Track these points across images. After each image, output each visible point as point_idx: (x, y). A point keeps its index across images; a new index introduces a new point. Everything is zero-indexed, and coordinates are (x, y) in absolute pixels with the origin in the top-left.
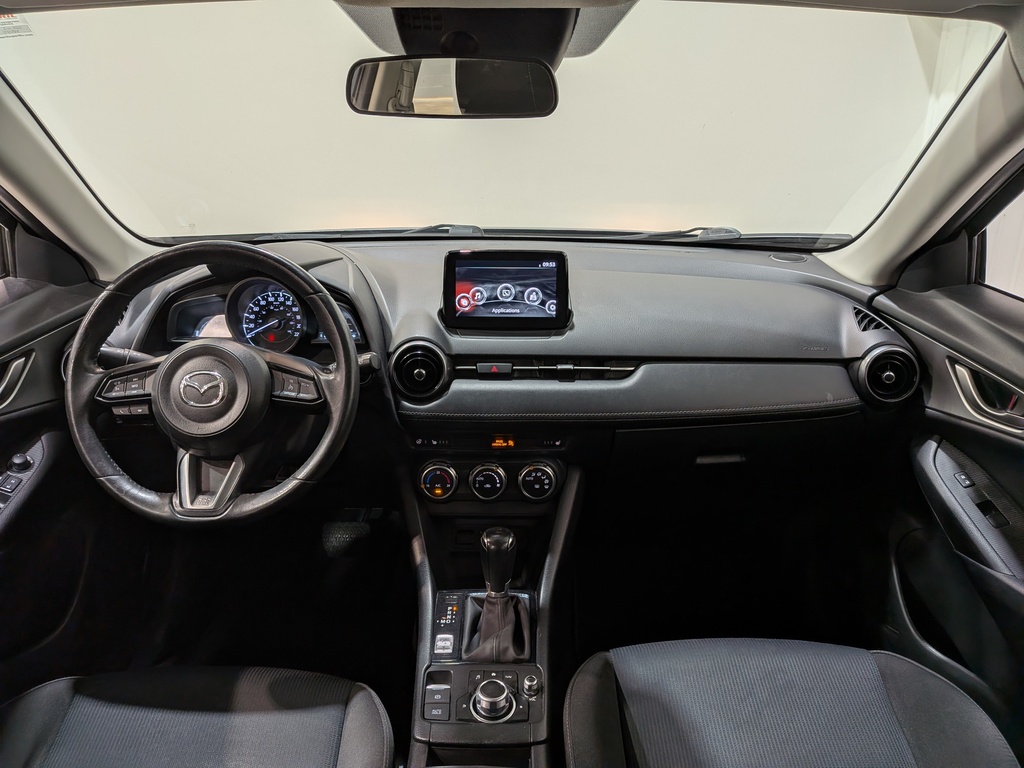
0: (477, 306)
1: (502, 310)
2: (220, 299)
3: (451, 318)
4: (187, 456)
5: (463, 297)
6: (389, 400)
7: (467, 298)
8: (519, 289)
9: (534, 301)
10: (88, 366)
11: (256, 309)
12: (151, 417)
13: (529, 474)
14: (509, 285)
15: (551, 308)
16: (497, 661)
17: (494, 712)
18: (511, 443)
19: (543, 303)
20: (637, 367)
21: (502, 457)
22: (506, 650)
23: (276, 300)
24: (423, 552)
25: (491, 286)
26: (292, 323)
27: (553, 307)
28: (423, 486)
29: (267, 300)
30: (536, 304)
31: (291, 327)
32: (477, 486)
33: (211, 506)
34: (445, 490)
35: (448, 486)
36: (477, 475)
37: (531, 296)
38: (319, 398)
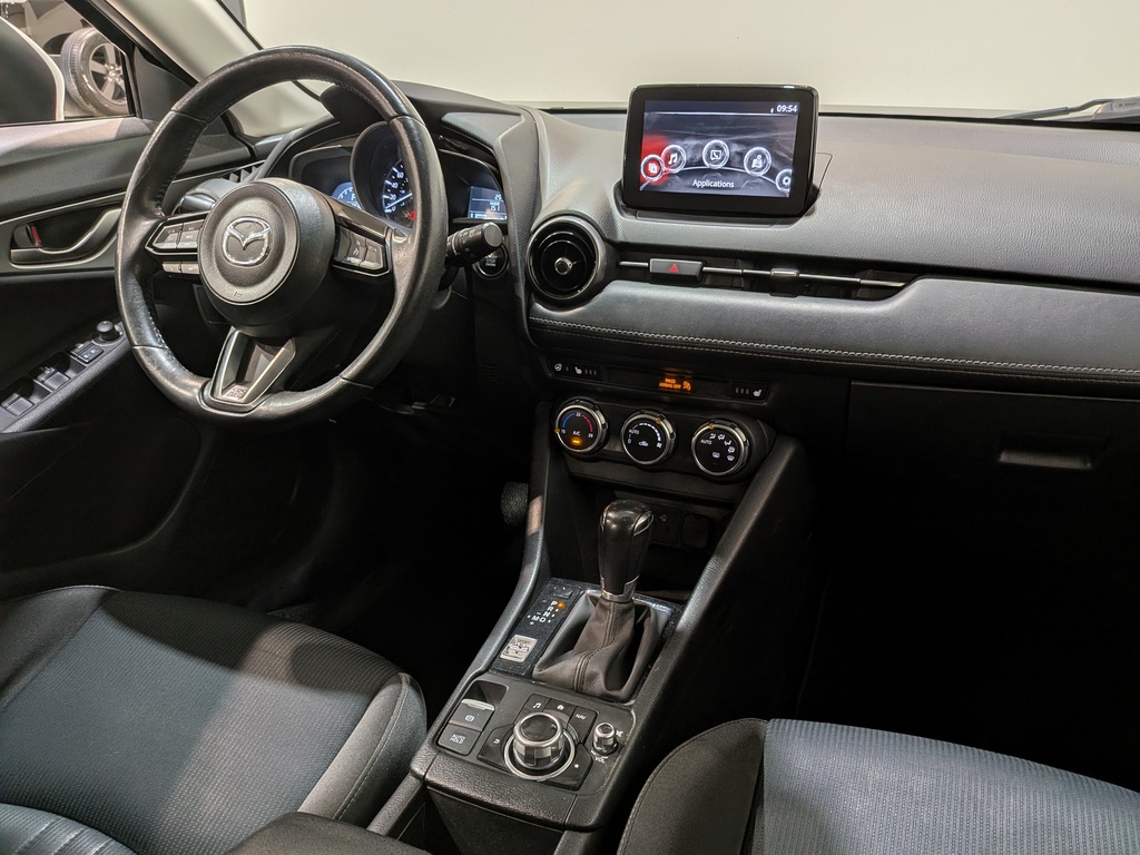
0: (671, 175)
1: (708, 183)
3: (634, 196)
4: (237, 334)
5: (653, 160)
6: (519, 299)
7: (657, 162)
8: (736, 148)
9: (761, 171)
10: (147, 208)
11: (399, 175)
13: (706, 435)
14: (721, 142)
15: (783, 184)
16: (578, 688)
17: (535, 763)
18: (687, 385)
19: (772, 173)
20: (909, 282)
21: (674, 406)
22: (593, 677)
24: (541, 520)
25: (693, 142)
27: (788, 181)
28: (557, 431)
30: (761, 174)
32: (629, 441)
33: (243, 398)
34: (585, 441)
35: (591, 435)
36: (631, 426)
37: (755, 161)
38: (385, 268)
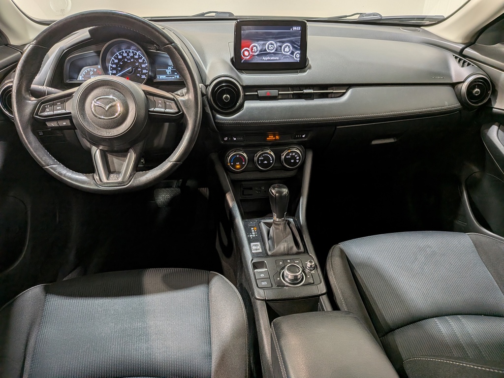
0: (254, 55)
1: (269, 58)
2: (94, 54)
3: (239, 63)
4: (98, 150)
5: (246, 50)
6: (209, 114)
7: (248, 51)
8: (279, 44)
9: (288, 53)
10: (26, 97)
11: (116, 61)
12: (73, 127)
13: (288, 154)
14: (273, 42)
15: (297, 57)
17: (295, 281)
18: (277, 137)
19: (292, 53)
20: (347, 90)
21: (273, 145)
22: (292, 248)
23: (128, 55)
24: (232, 200)
25: (262, 42)
26: (139, 69)
27: (298, 56)
28: (229, 164)
29: (122, 55)
30: (288, 54)
31: (139, 72)
32: (260, 162)
33: (120, 180)
34: (242, 166)
35: (244, 163)
36: (259, 156)
37: (286, 49)
38: (180, 111)
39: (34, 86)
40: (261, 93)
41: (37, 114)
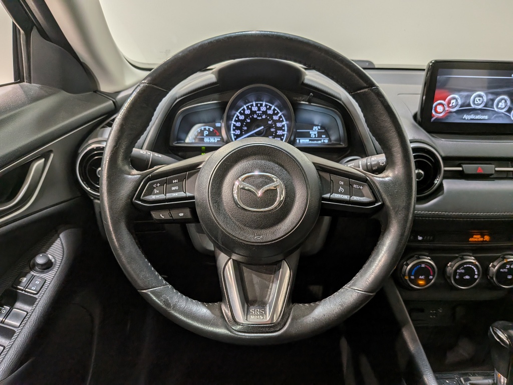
0: (451, 112)
1: (472, 117)
4: (230, 263)
5: (440, 104)
7: (443, 105)
8: (490, 97)
9: (503, 109)
10: (123, 169)
11: (242, 117)
13: (503, 266)
14: (482, 93)
18: (487, 238)
19: (509, 110)
21: (476, 250)
23: (259, 110)
24: (414, 340)
25: (466, 94)
26: (273, 130)
28: (407, 278)
29: (251, 109)
32: (457, 277)
33: (267, 318)
34: (428, 280)
35: (431, 277)
36: (458, 268)
37: (500, 104)
38: (376, 201)
39: (136, 151)
40: (469, 168)
41: (138, 198)
